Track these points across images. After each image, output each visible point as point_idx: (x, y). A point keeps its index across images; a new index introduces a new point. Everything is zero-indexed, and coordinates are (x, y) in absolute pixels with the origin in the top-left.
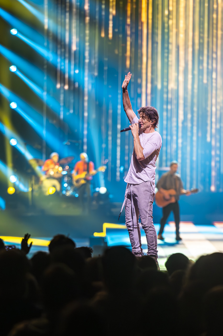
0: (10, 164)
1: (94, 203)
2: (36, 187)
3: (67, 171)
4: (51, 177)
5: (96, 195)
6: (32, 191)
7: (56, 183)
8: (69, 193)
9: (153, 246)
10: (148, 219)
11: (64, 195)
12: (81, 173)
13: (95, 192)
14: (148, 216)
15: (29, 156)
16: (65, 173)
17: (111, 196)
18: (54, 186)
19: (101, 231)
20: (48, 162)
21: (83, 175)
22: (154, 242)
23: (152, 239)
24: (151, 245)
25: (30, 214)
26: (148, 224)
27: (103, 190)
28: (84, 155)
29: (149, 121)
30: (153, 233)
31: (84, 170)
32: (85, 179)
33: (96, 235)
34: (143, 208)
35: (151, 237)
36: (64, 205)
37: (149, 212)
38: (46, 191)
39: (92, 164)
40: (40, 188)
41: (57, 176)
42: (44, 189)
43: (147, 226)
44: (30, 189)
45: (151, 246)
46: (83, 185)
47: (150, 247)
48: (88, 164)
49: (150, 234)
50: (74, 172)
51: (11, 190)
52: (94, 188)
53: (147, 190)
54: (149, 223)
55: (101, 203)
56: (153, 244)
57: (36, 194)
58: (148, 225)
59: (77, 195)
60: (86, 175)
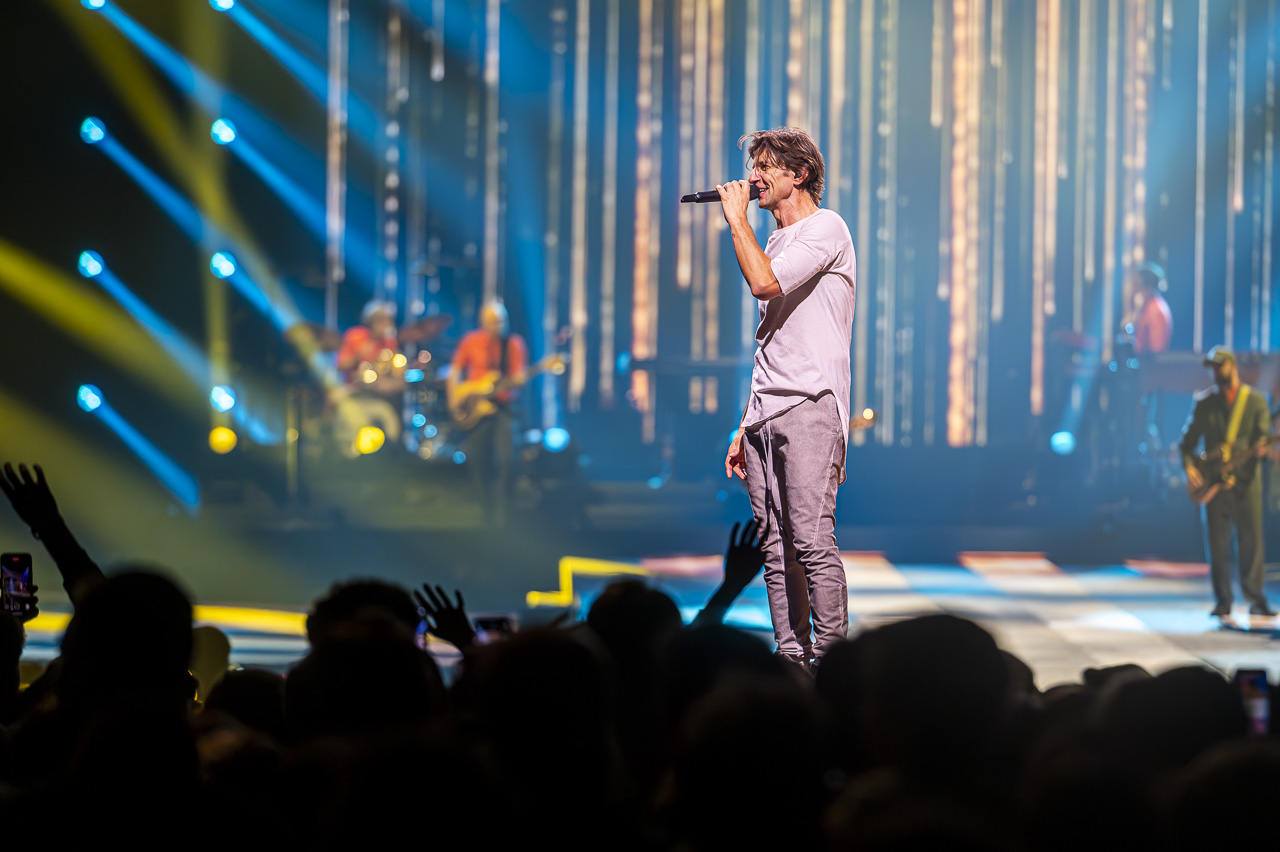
0: (219, 345)
1: (524, 484)
2: (312, 427)
3: (423, 370)
4: (365, 393)
5: (528, 455)
6: (301, 441)
7: (383, 410)
8: (429, 451)
9: (838, 623)
10: (821, 524)
11: (414, 457)
12: (478, 377)
13: (528, 445)
14: (820, 514)
15: (286, 316)
16: (414, 375)
17: (584, 461)
18: (378, 423)
19: (554, 586)
20: (356, 336)
21: (485, 384)
22: (841, 609)
23: (833, 596)
24: (828, 619)
25: (292, 525)
26: (820, 543)
27: (556, 438)
28: (494, 310)
29: (786, 175)
30: (838, 577)
31: (490, 367)
32: (492, 399)
33: (535, 598)
34: (805, 485)
35: (830, 589)
36: (414, 494)
37: (826, 499)
38: (349, 443)
39: (517, 343)
40: (328, 430)
41: (387, 386)
42: (340, 436)
43: (816, 548)
44: (292, 436)
45: (829, 622)
46: (486, 419)
47: (827, 625)
48: (504, 342)
49: (828, 579)
50: (451, 373)
51: (222, 439)
52: (524, 430)
53: (823, 420)
54: (823, 541)
55: (550, 484)
56: (835, 614)
57: (314, 451)
58: (820, 546)
59: (459, 457)
60: (496, 384)
